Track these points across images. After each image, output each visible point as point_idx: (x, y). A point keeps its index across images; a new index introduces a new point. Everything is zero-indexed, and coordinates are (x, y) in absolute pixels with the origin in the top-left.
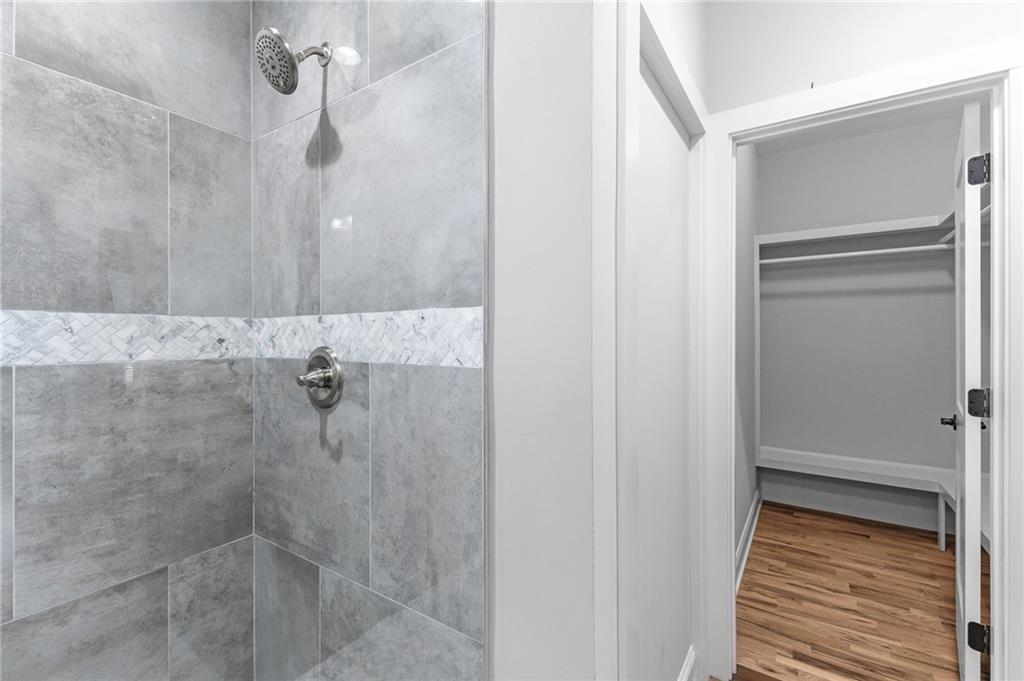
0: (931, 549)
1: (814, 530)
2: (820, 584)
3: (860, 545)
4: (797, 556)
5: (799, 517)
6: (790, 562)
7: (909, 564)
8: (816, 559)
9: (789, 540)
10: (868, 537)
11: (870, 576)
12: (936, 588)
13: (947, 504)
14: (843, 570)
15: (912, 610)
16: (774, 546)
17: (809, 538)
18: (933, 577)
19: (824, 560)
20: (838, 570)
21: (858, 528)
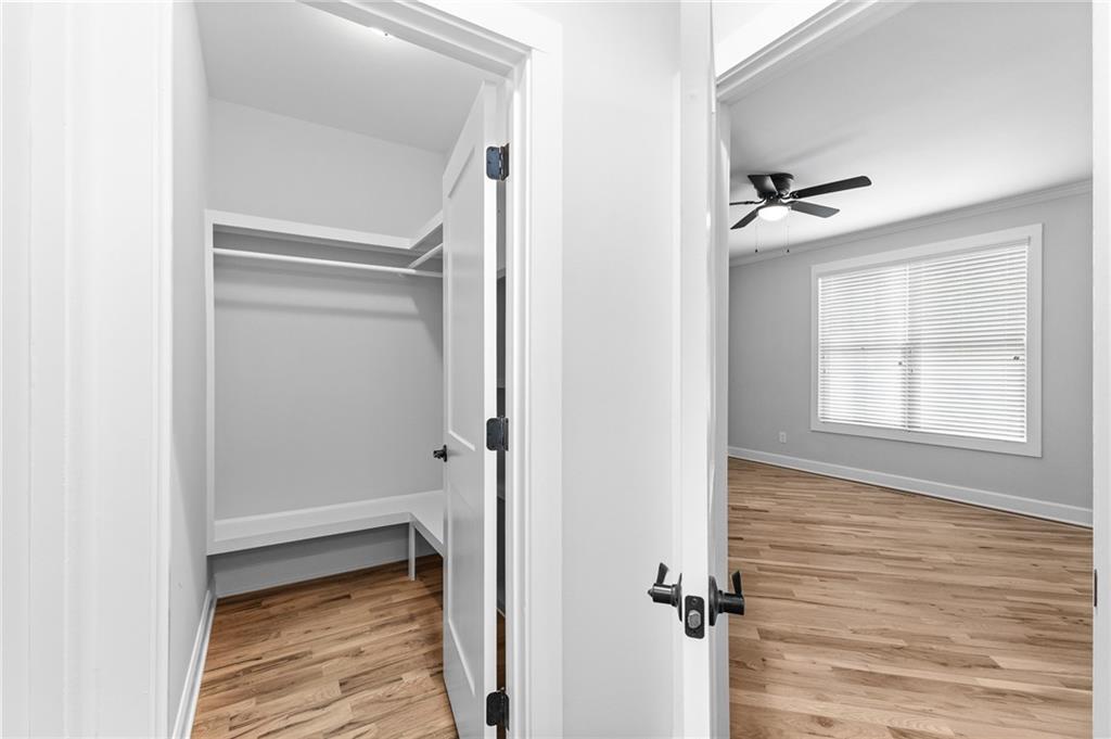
0: (404, 583)
1: (290, 616)
2: (305, 706)
3: (342, 612)
4: (271, 674)
5: (269, 606)
6: (262, 692)
7: (390, 614)
8: (298, 663)
9: (256, 652)
10: (349, 596)
11: (358, 653)
12: (416, 631)
13: (417, 533)
14: (329, 664)
15: (403, 676)
16: (236, 675)
17: (284, 633)
18: (412, 619)
19: (305, 660)
20: (324, 666)
21: (337, 590)
